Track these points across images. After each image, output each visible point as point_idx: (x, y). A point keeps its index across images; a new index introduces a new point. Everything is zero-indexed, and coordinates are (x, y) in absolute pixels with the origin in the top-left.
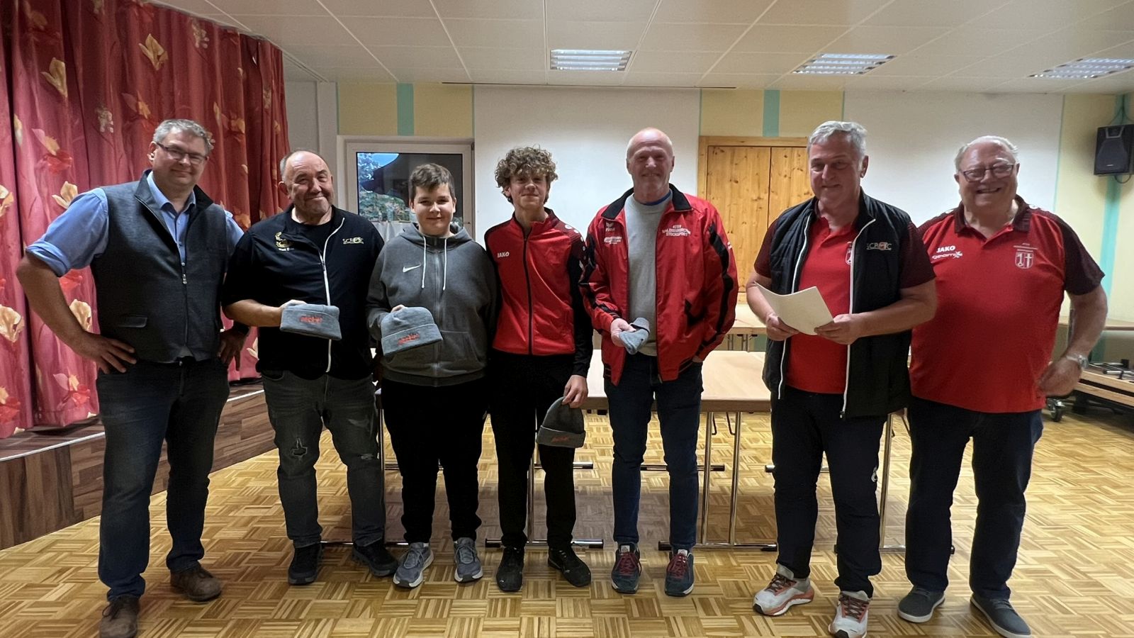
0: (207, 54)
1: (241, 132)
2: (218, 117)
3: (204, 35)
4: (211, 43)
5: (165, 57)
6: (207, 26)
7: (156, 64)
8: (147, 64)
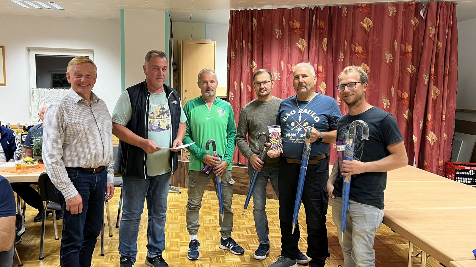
0: (395, 19)
1: (409, 52)
2: (396, 47)
3: (394, 10)
4: (397, 13)
5: (373, 25)
6: (396, 5)
7: (368, 29)
8: (363, 30)
